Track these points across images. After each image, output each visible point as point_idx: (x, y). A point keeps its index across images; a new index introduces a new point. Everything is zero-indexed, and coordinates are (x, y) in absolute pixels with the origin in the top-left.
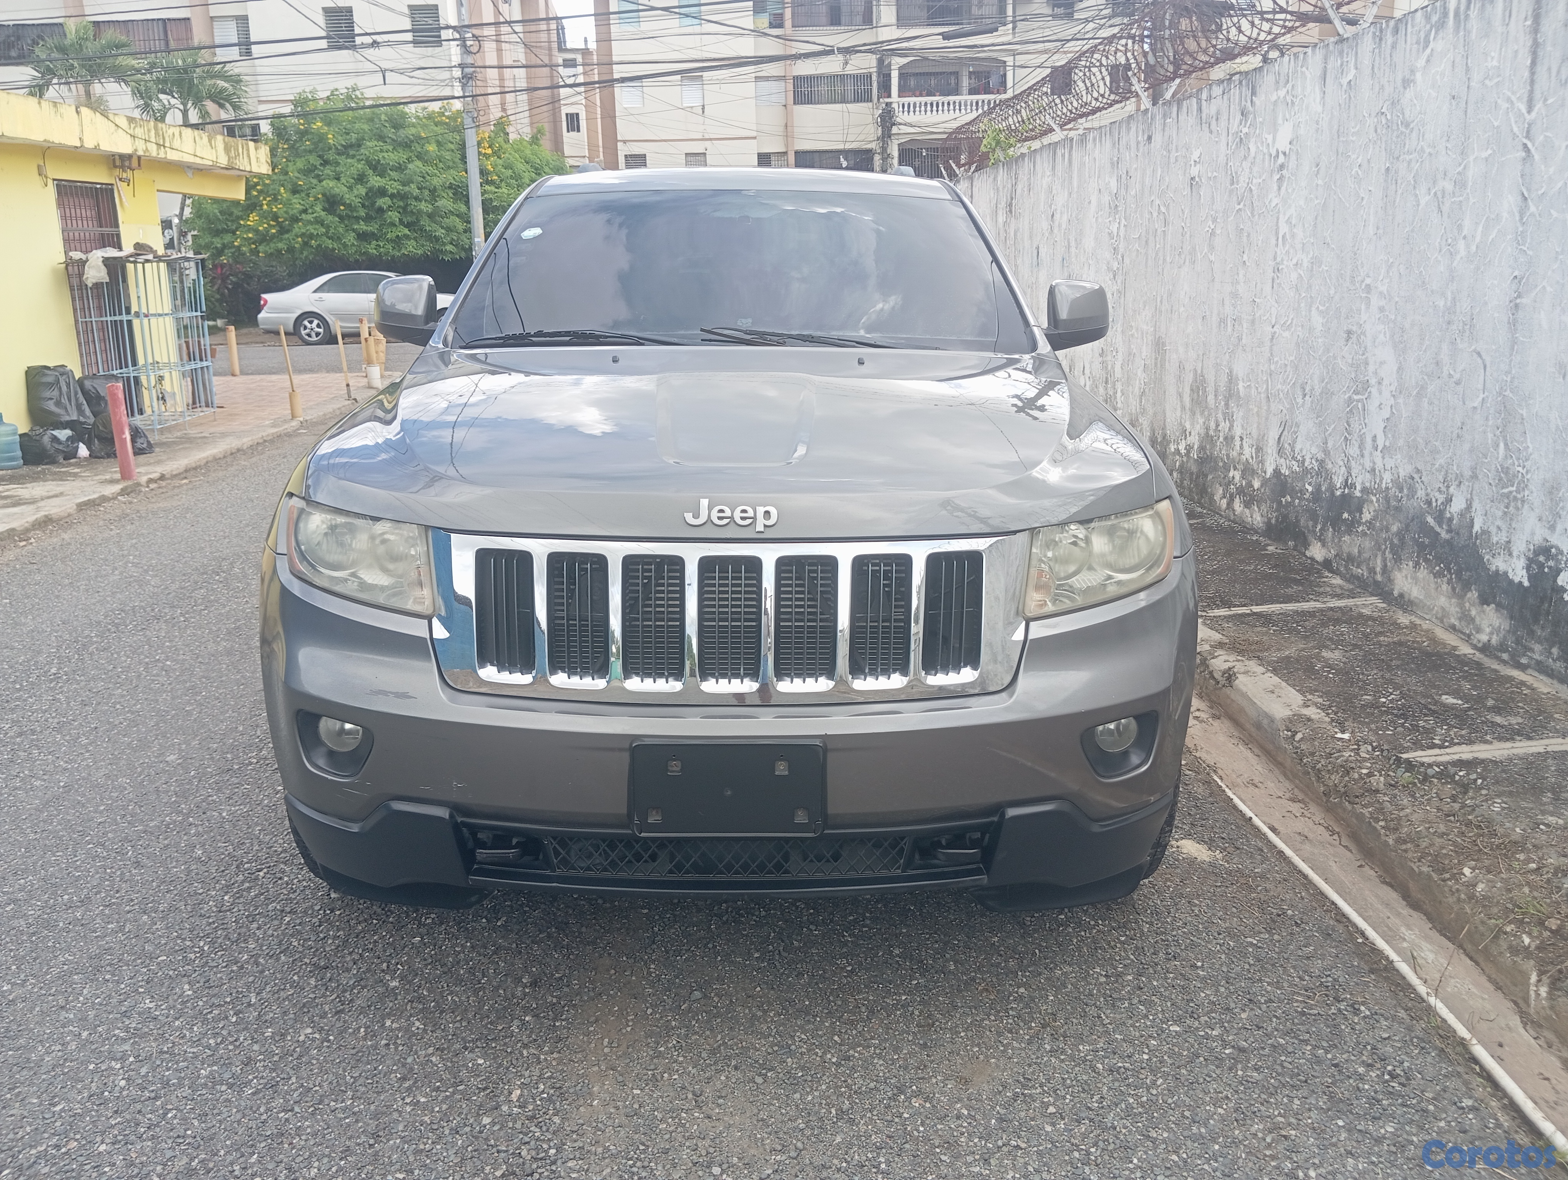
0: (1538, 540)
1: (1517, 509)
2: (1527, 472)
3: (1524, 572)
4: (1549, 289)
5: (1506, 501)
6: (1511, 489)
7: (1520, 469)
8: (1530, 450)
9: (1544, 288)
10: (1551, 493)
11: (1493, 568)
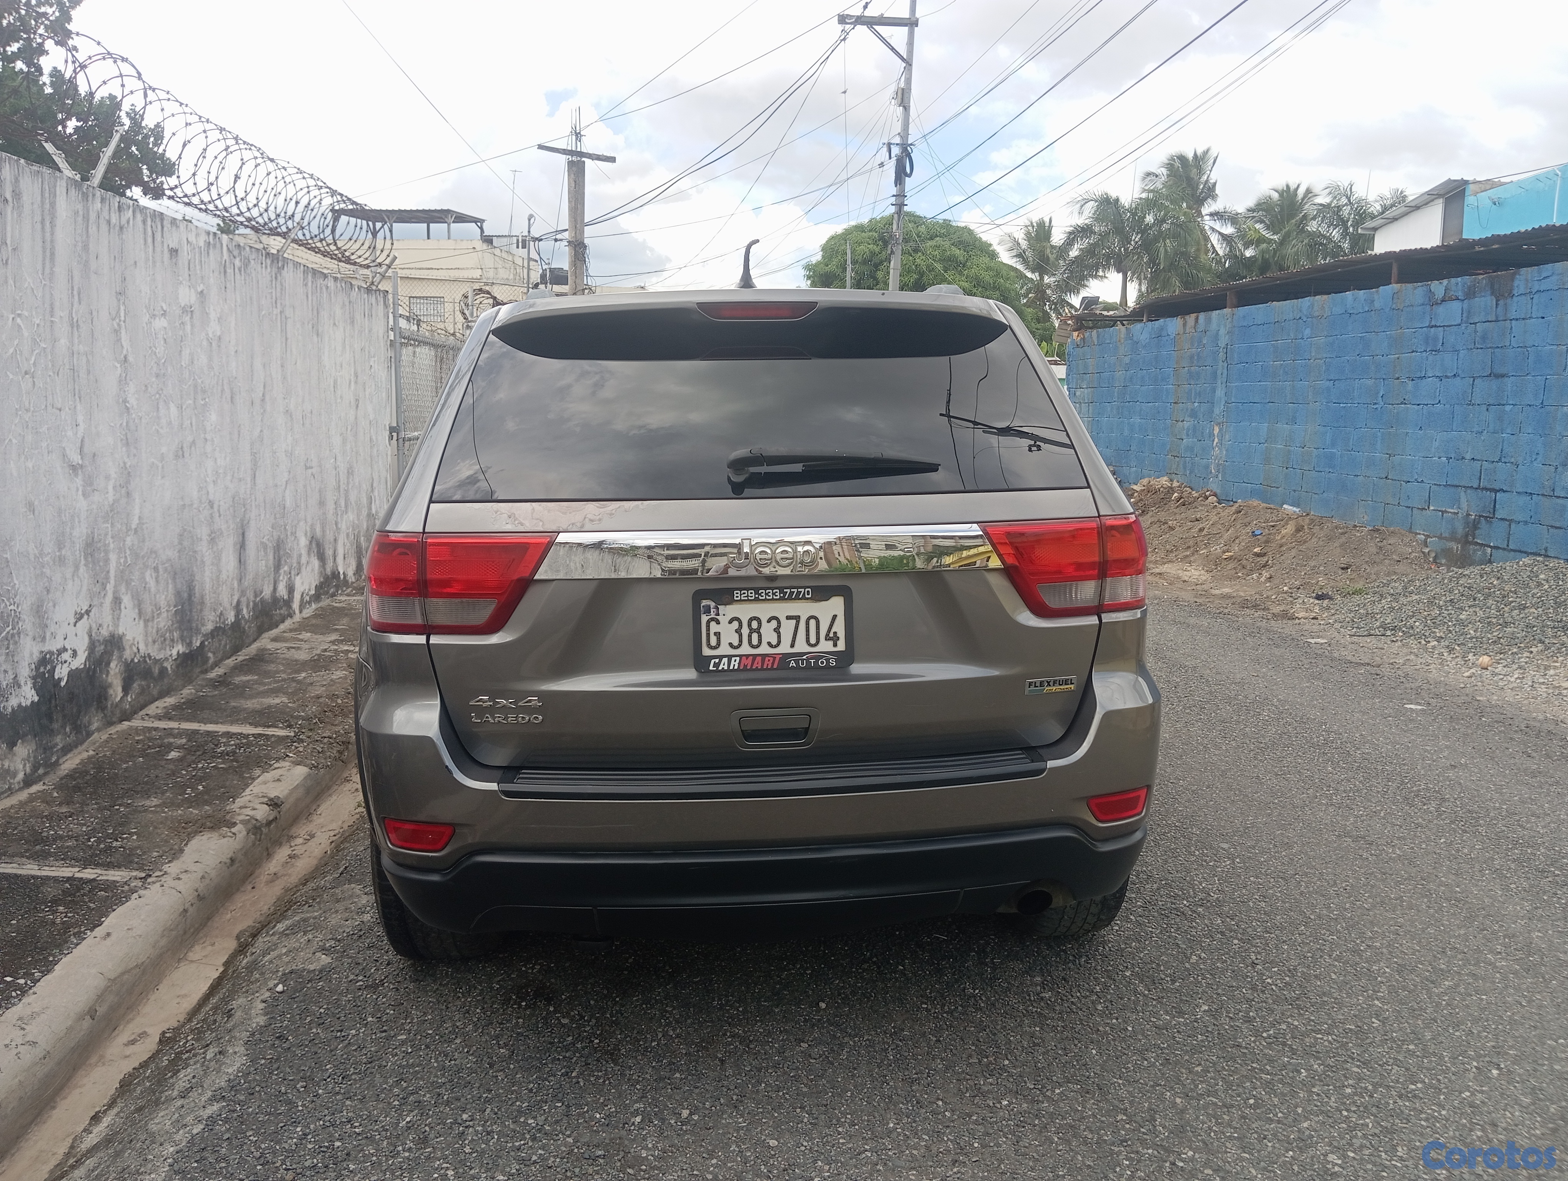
0: (36, 656)
1: (16, 643)
2: (18, 607)
3: (33, 691)
4: (14, 441)
5: (6, 643)
6: (8, 629)
7: (12, 607)
8: (17, 586)
9: (10, 440)
10: (37, 612)
11: (10, 710)
